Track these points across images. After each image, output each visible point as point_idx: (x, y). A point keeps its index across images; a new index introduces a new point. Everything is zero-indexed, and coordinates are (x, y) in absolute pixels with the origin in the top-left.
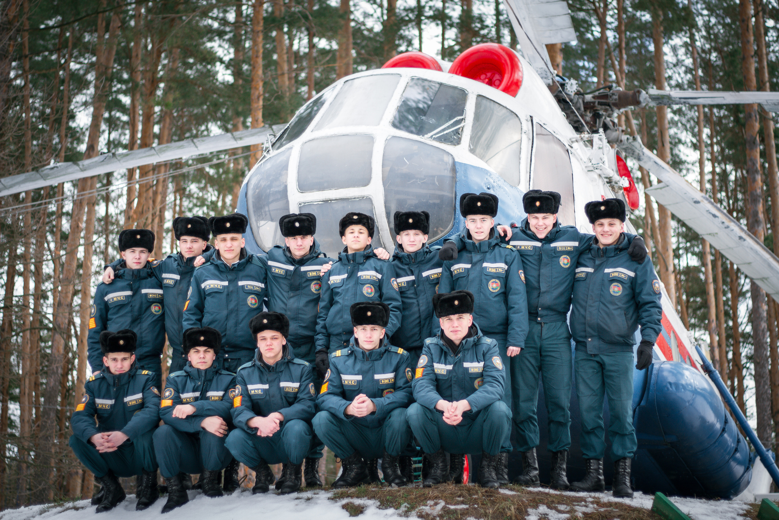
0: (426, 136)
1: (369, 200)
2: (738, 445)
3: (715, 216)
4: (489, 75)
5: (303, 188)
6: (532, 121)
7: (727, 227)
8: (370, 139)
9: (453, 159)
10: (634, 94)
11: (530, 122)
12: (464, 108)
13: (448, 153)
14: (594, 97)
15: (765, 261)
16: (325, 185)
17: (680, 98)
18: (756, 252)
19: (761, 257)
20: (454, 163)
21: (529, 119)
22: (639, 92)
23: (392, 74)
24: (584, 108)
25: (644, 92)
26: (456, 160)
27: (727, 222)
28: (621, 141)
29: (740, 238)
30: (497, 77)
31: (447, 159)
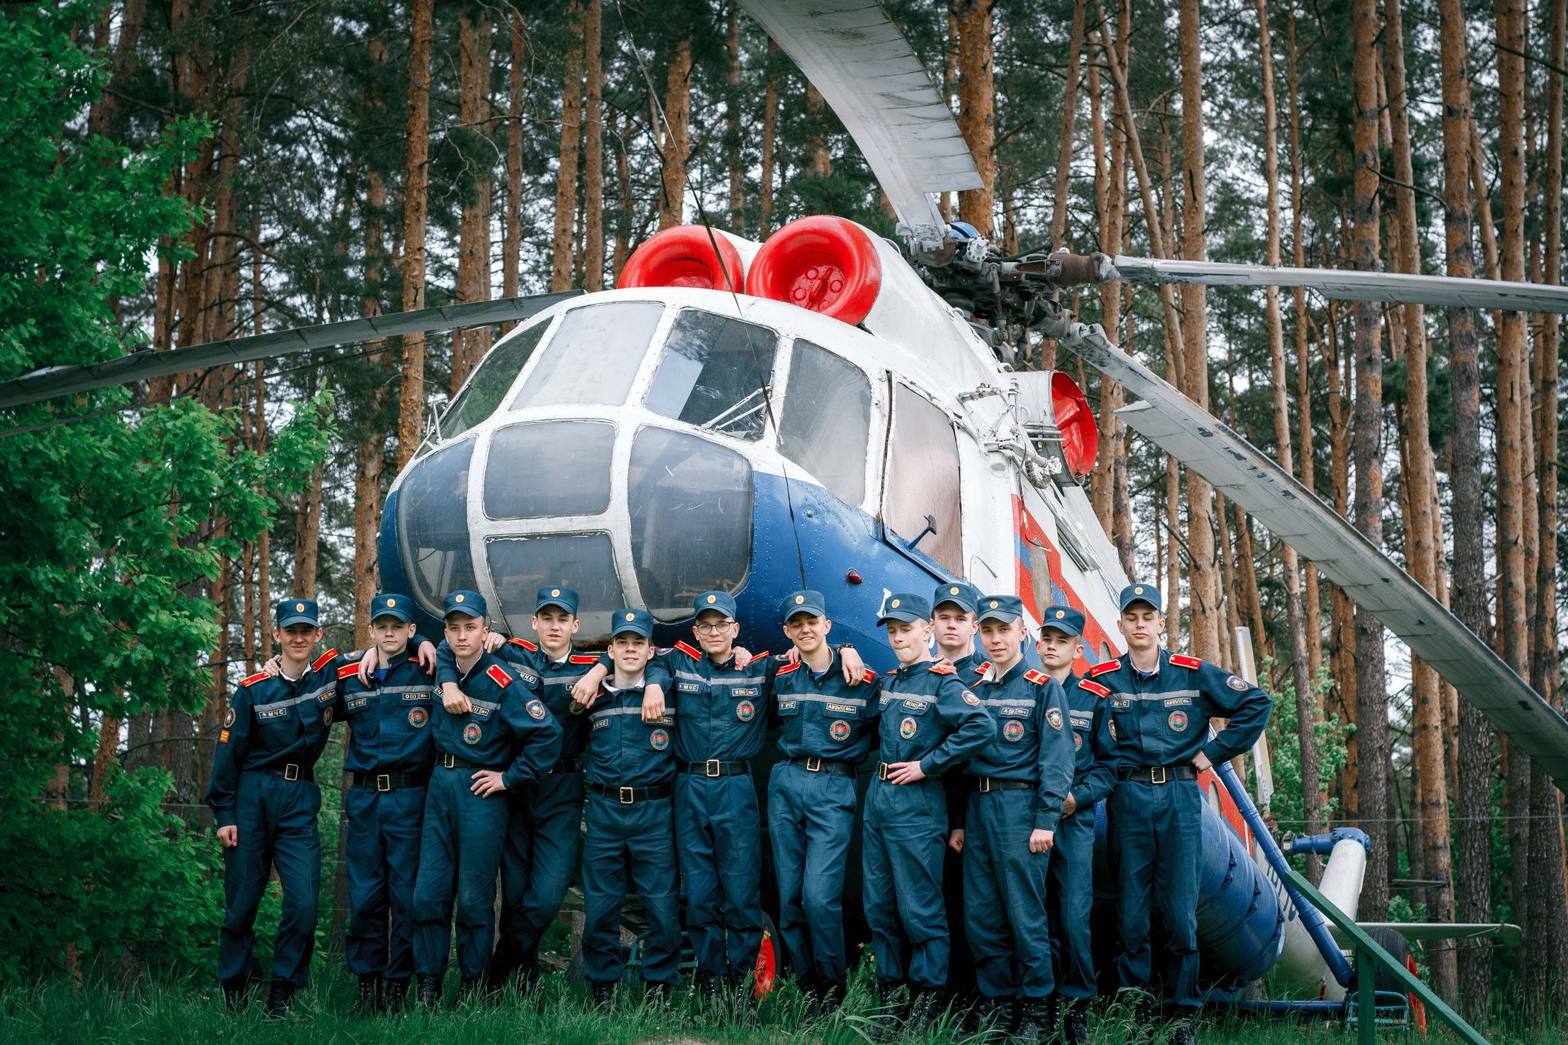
0: (704, 426)
1: (605, 537)
2: (1254, 899)
3: (1239, 457)
4: (823, 270)
5: (493, 511)
6: (890, 381)
7: (1263, 475)
8: (608, 430)
9: (750, 466)
10: (1091, 262)
11: (886, 384)
12: (771, 365)
13: (741, 457)
14: (1018, 267)
15: (1332, 532)
16: (531, 509)
17: (1171, 274)
18: (1315, 517)
19: (1324, 526)
20: (751, 473)
21: (885, 377)
22: (1100, 260)
23: (649, 302)
24: (1001, 283)
25: (1108, 259)
26: (755, 468)
27: (1262, 468)
28: (1069, 335)
29: (1286, 493)
30: (836, 275)
31: (739, 467)
